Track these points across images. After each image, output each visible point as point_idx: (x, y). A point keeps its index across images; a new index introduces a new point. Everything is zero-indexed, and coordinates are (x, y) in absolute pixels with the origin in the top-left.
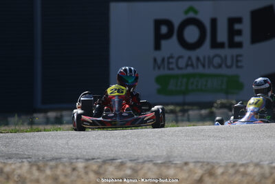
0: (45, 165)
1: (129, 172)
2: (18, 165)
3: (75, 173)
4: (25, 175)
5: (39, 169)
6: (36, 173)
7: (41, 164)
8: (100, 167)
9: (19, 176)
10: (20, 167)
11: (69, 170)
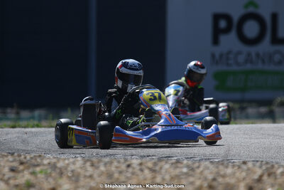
0: (100, 161)
1: (185, 170)
2: (71, 160)
3: (130, 170)
4: (79, 170)
5: (92, 165)
6: (90, 169)
7: (94, 160)
8: (155, 164)
9: (72, 171)
10: (74, 163)
11: (123, 167)
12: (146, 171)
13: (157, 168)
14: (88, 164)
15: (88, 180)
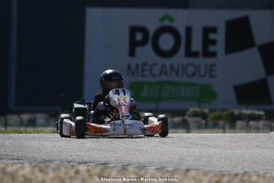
0: (47, 167)
2: (20, 165)
3: (79, 176)
4: (29, 176)
5: (41, 171)
7: (42, 165)
8: (102, 170)
10: (22, 168)
11: (72, 173)
14: (37, 169)
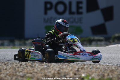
12: (29, 67)
13: (33, 66)
14: (3, 64)
15: (5, 71)
